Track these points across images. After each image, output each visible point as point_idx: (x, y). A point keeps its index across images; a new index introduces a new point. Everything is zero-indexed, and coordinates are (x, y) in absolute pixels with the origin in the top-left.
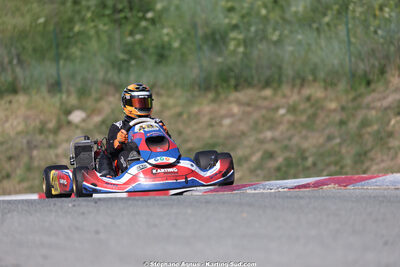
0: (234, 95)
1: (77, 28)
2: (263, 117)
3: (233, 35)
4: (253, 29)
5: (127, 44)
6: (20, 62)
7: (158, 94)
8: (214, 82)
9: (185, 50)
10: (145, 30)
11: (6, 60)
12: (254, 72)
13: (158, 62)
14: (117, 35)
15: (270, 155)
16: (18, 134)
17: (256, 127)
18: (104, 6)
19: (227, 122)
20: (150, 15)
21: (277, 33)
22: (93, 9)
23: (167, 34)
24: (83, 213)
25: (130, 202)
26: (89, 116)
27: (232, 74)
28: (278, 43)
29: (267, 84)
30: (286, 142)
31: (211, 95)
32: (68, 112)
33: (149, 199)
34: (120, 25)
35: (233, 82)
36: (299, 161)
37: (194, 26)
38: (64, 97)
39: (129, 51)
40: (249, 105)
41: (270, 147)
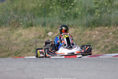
0: (96, 28)
1: (51, 8)
2: (105, 35)
3: (96, 11)
4: (103, 9)
5: (65, 13)
6: (34, 17)
7: (74, 28)
8: (91, 25)
9: (82, 15)
10: (71, 9)
11: (30, 17)
12: (103, 22)
13: (74, 18)
14: (62, 10)
15: (107, 47)
16: (33, 38)
17: (103, 38)
18: (59, 1)
19: (94, 36)
20: (72, 4)
21: (110, 10)
22: (56, 2)
23: (77, 10)
24: (52, 62)
25: (66, 59)
26: (53, 34)
27: (96, 22)
28: (110, 13)
29: (106, 25)
30: (112, 43)
31: (90, 28)
32: (47, 32)
33: (71, 59)
34: (63, 7)
35: (96, 25)
36: (115, 48)
37: (85, 8)
38: (46, 28)
39: (66, 15)
40: (101, 31)
41: (107, 44)
